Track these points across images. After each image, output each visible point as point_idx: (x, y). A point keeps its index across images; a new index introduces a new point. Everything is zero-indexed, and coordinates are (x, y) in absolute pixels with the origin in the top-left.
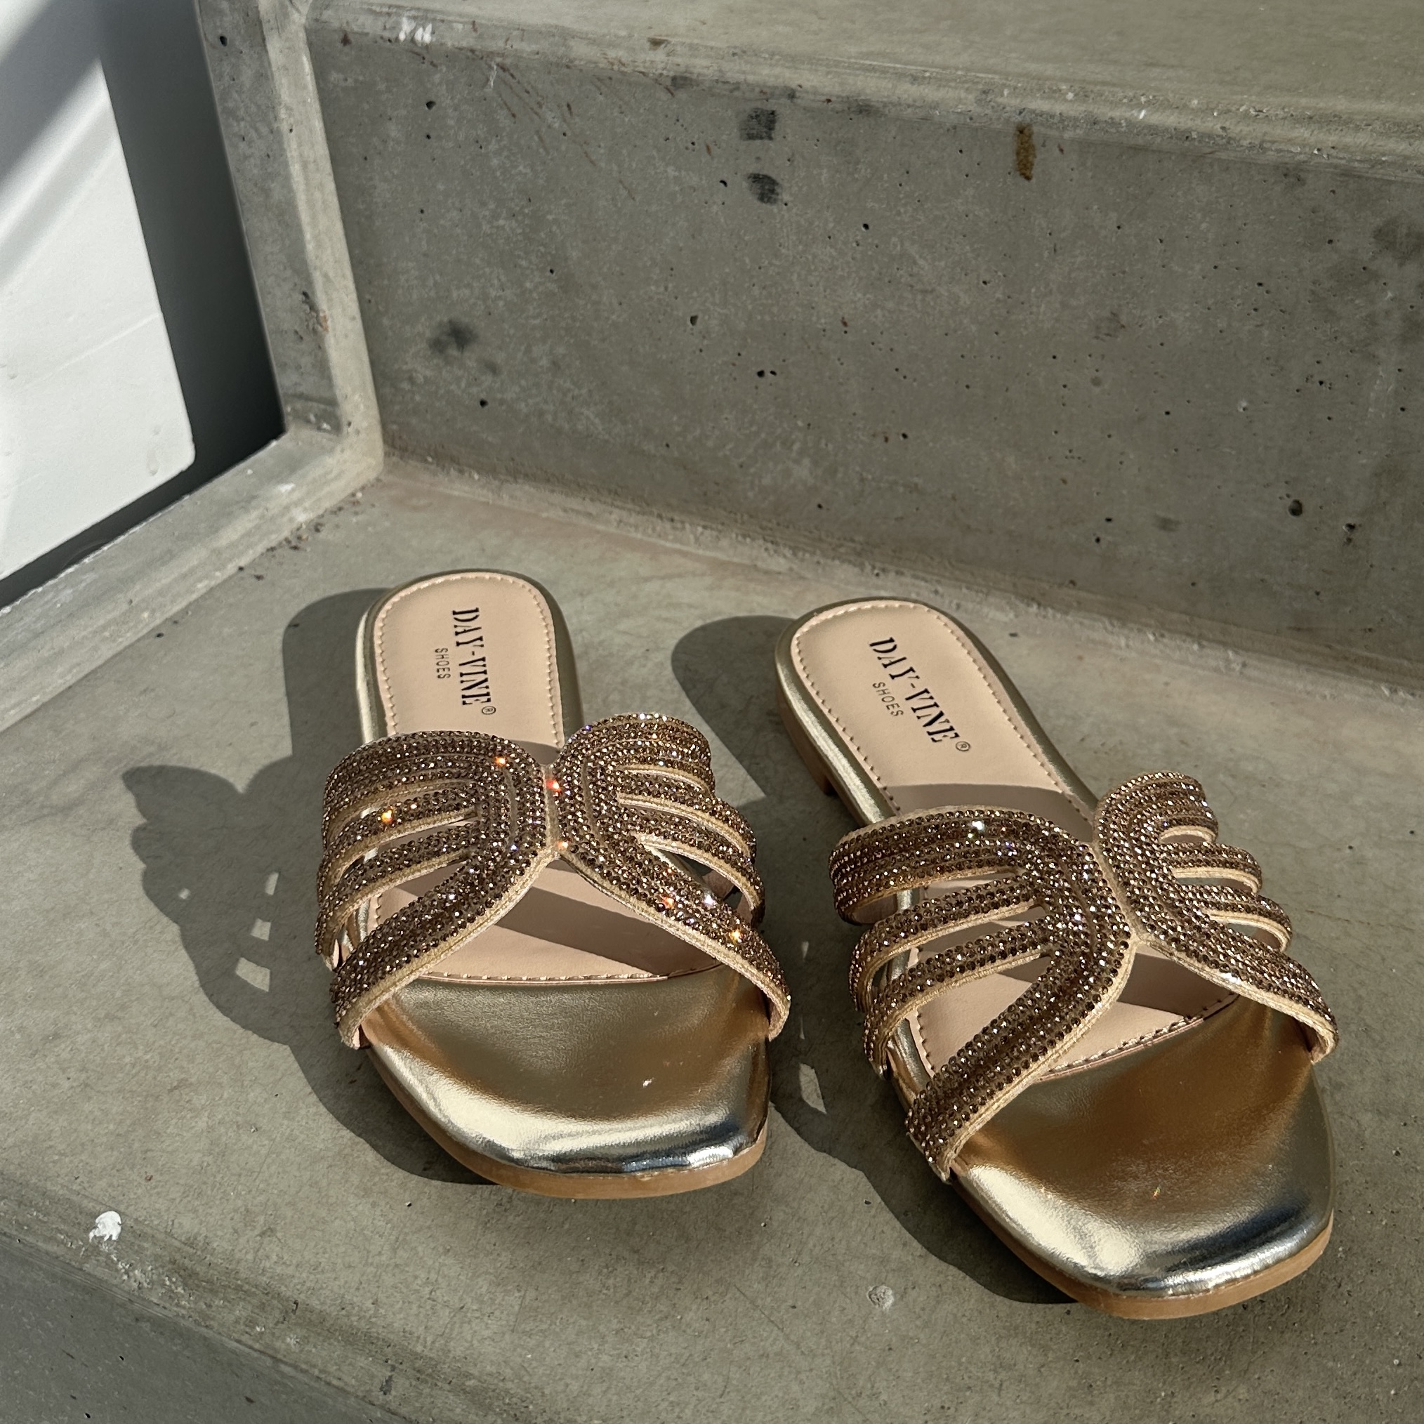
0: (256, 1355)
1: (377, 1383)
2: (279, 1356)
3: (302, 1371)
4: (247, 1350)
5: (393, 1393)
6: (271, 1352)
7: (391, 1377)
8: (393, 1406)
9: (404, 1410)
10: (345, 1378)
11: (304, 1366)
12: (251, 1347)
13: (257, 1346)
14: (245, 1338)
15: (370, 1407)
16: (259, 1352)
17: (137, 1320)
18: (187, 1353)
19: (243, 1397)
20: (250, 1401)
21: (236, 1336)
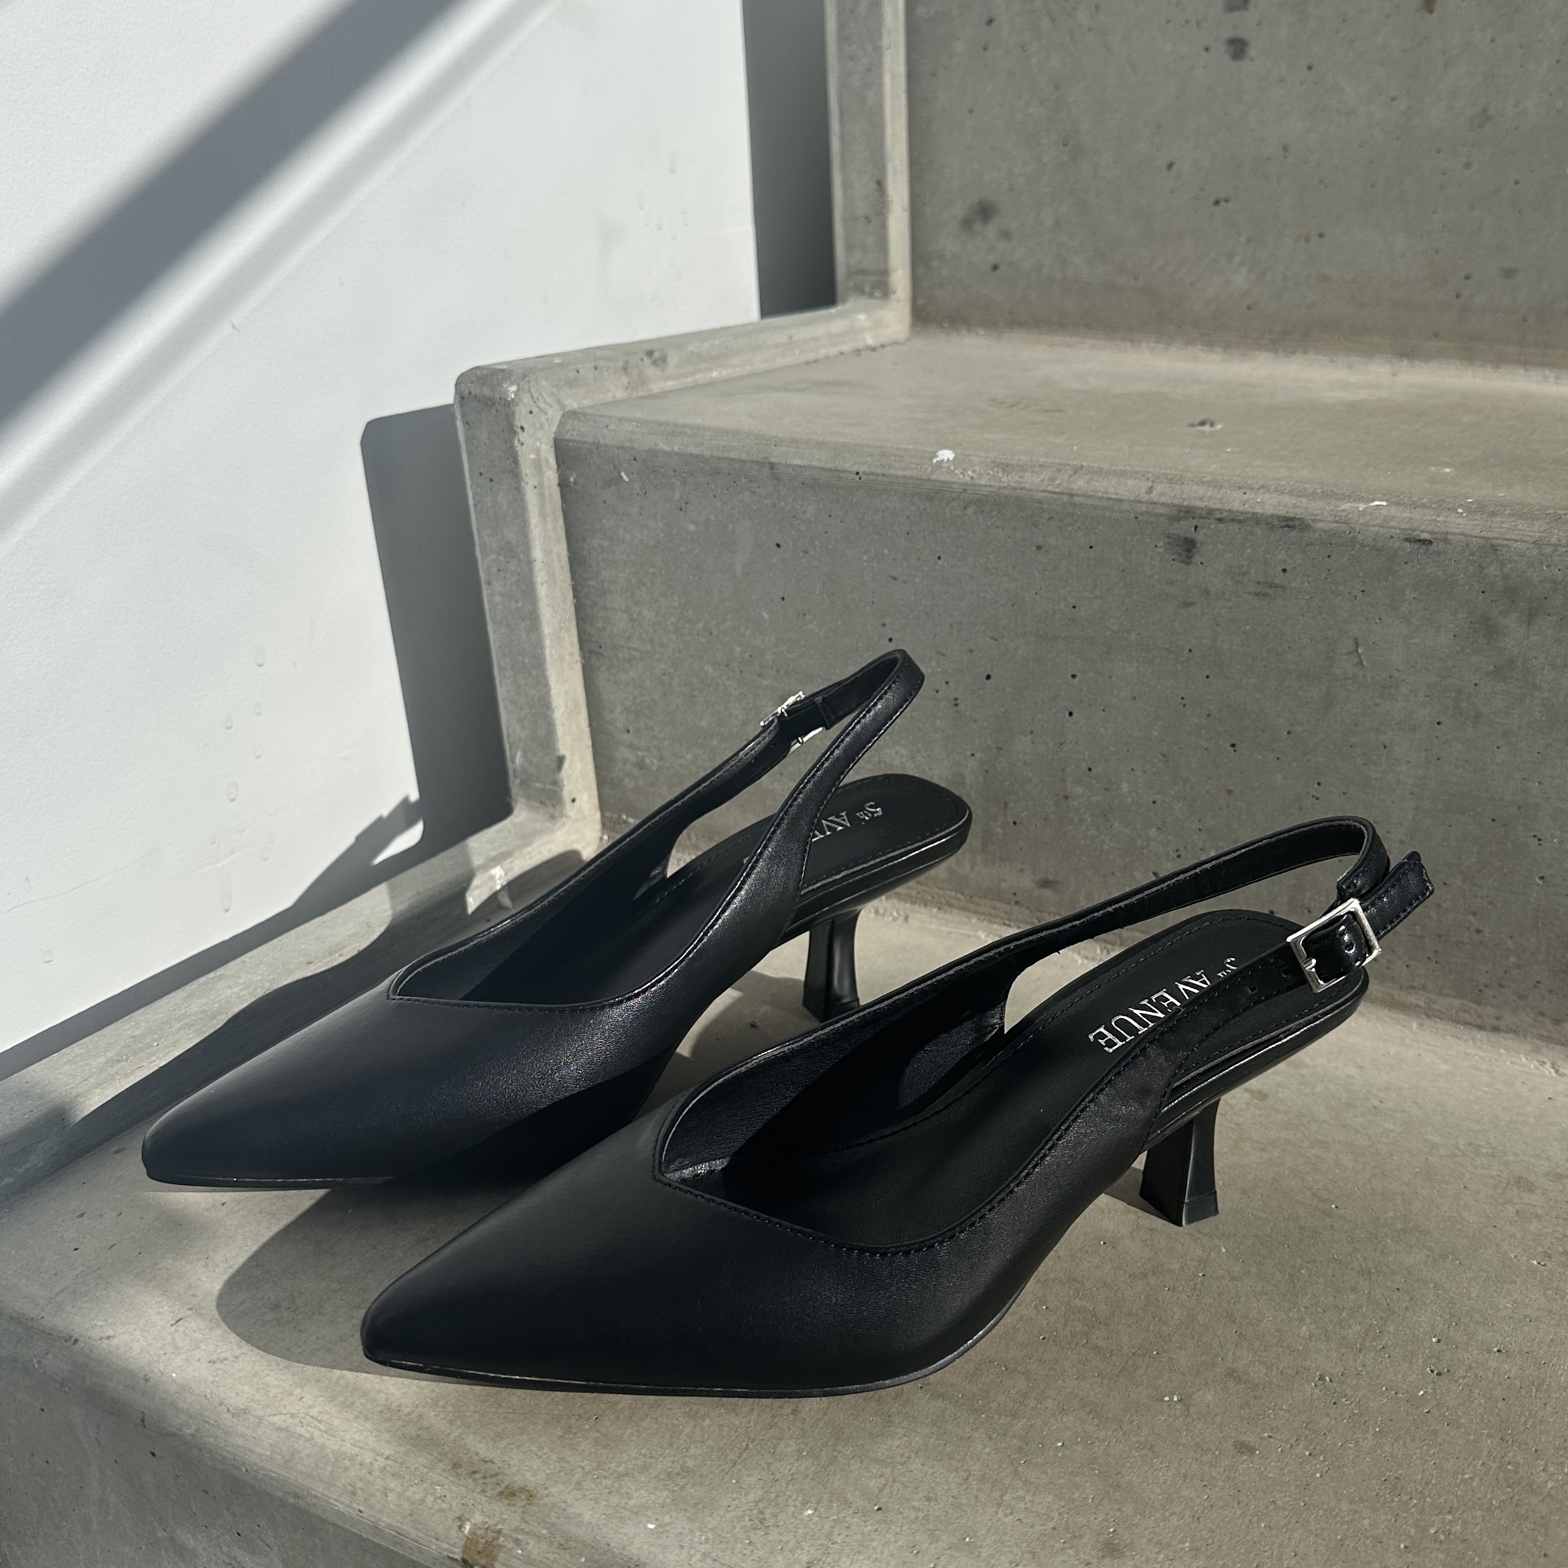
0: (1056, 496)
1: (1143, 490)
2: (1073, 492)
3: (1090, 497)
4: (1050, 495)
5: (1155, 493)
6: (1067, 491)
7: (1152, 486)
8: (1156, 499)
9: (1163, 500)
10: (1120, 492)
11: (1091, 493)
12: (1054, 493)
13: (1057, 490)
14: (1050, 488)
15: (1139, 505)
16: (1060, 493)
17: (965, 508)
18: (999, 523)
19: (1034, 548)
20: (1039, 548)
21: (1043, 488)
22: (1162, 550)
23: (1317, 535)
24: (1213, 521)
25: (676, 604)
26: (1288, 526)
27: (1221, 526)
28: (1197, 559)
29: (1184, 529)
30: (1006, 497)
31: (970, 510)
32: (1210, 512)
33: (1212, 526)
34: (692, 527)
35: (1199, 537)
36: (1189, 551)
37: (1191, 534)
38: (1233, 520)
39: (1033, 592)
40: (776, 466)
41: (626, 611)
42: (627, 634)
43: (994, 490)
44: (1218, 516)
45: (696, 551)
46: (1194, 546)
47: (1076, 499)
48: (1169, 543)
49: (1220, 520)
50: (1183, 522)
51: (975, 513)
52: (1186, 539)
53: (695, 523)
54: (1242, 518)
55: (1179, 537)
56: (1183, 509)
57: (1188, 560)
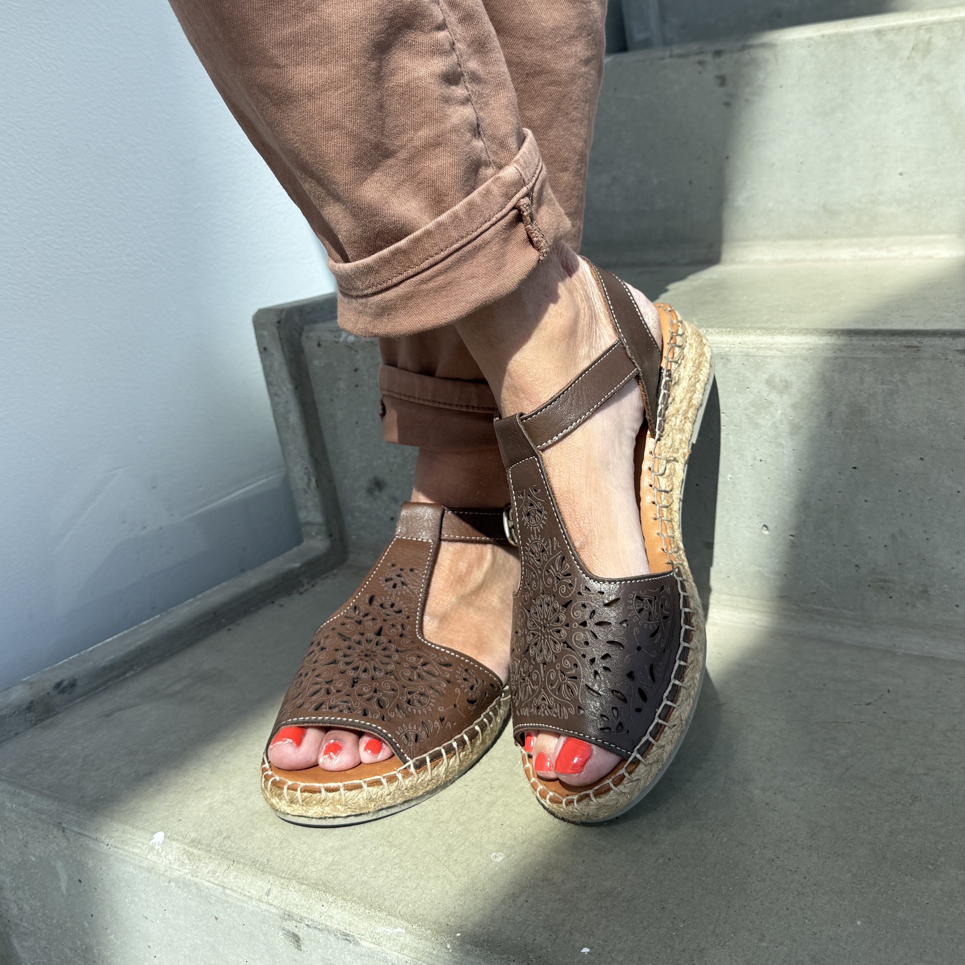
0: (215, 887)
2: (225, 885)
4: (212, 885)
5: (271, 895)
6: (221, 884)
7: (270, 889)
8: (270, 902)
9: (274, 903)
10: (252, 891)
11: (235, 889)
12: (213, 883)
13: (216, 882)
14: (212, 879)
15: (261, 904)
16: (218, 885)
17: (169, 882)
18: (190, 897)
19: (214, 918)
20: (217, 919)
21: (207, 879)
22: (282, 937)
23: (364, 950)
24: (305, 925)
25: (39, 904)
26: (347, 940)
27: (310, 930)
28: (303, 947)
29: (290, 926)
30: (189, 880)
31: (173, 884)
32: (302, 919)
33: (305, 929)
34: (33, 859)
35: (301, 935)
36: (298, 942)
37: (296, 931)
38: (315, 928)
39: (222, 947)
40: (66, 831)
41: (15, 902)
42: (20, 917)
43: (182, 874)
44: (307, 923)
45: (40, 874)
46: (299, 939)
47: (228, 892)
48: (284, 934)
49: (308, 925)
50: (288, 921)
51: (176, 887)
52: (293, 933)
53: (34, 856)
54: (320, 927)
55: (289, 932)
56: (286, 913)
57: (299, 947)
